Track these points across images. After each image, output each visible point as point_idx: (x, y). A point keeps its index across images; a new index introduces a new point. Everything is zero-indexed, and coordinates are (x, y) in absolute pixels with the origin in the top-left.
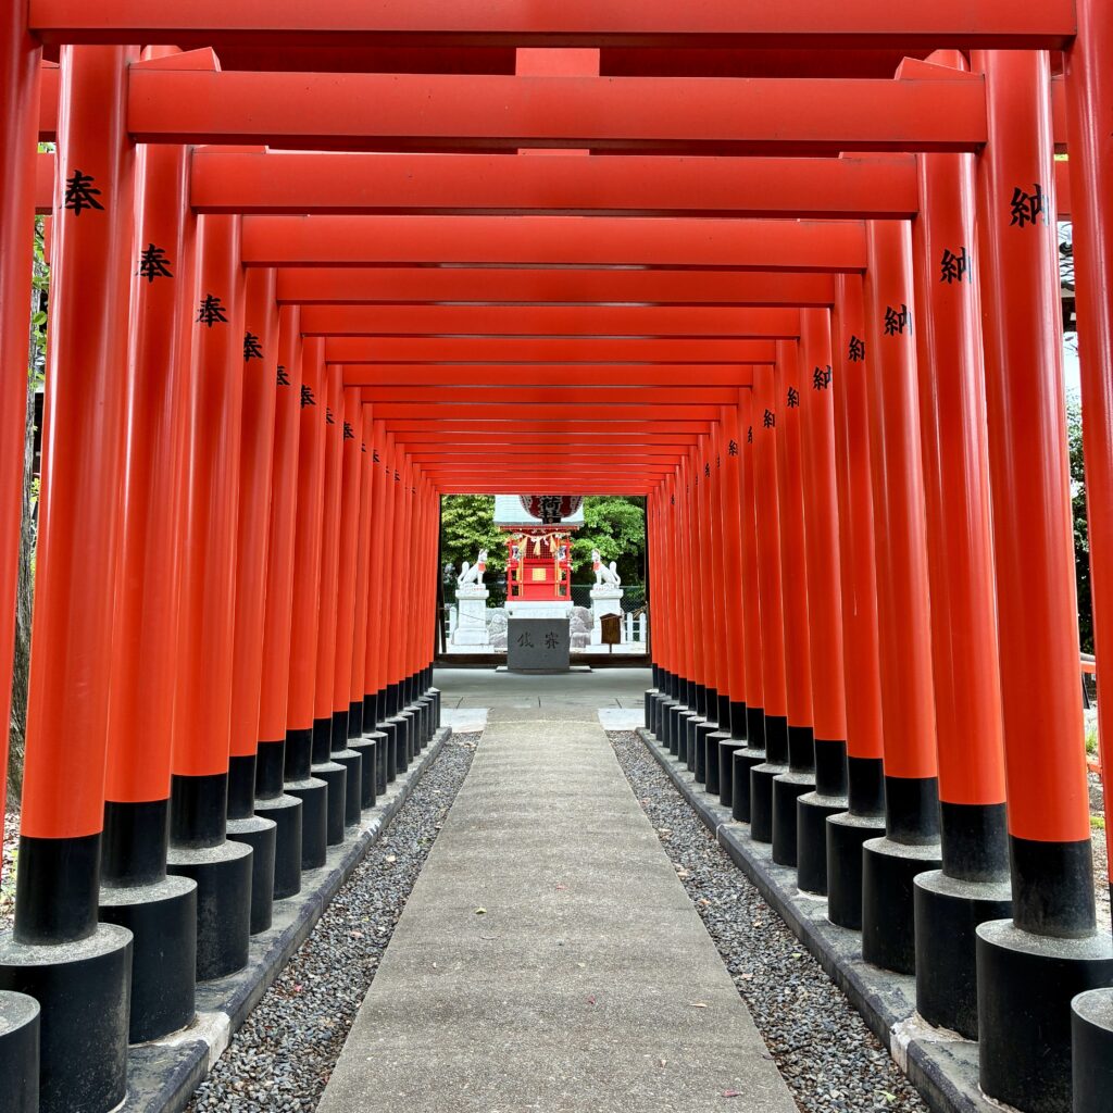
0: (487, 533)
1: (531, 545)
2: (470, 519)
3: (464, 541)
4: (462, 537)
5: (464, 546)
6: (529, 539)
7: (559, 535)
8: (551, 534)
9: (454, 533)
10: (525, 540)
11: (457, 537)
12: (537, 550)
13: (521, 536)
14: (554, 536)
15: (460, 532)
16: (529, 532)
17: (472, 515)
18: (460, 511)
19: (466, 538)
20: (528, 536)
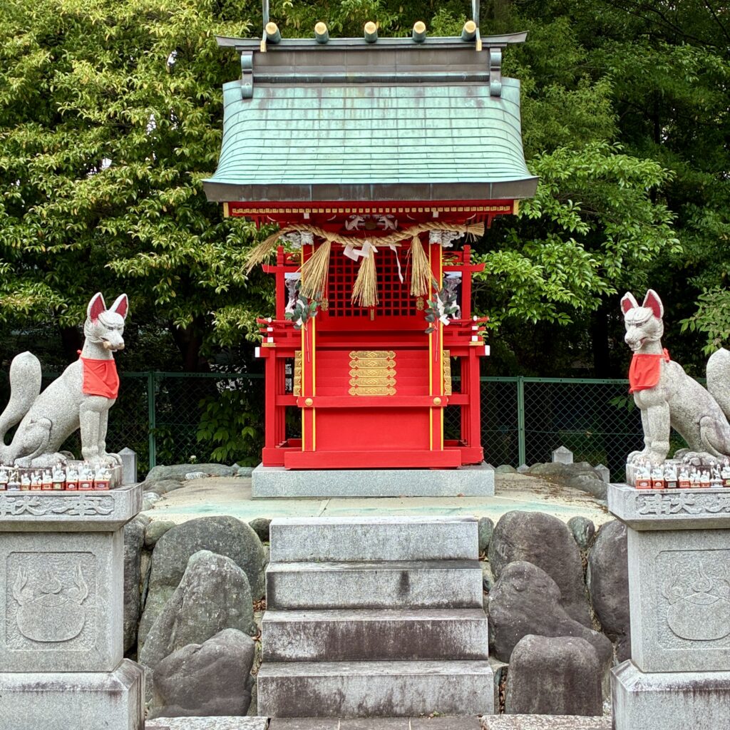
0: (221, 237)
1: (342, 270)
2: (173, 195)
3: (154, 260)
4: (147, 247)
5: (156, 274)
6: (337, 251)
7: (442, 237)
8: (415, 232)
9: (122, 234)
10: (324, 254)
11: (133, 247)
12: (366, 286)
13: (307, 239)
14: (424, 238)
15: (143, 232)
16: (337, 225)
17: (174, 183)
18: (141, 170)
19: (160, 250)
20: (332, 238)
